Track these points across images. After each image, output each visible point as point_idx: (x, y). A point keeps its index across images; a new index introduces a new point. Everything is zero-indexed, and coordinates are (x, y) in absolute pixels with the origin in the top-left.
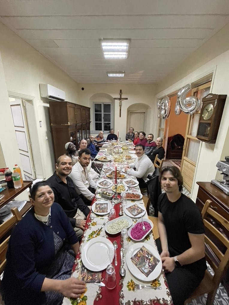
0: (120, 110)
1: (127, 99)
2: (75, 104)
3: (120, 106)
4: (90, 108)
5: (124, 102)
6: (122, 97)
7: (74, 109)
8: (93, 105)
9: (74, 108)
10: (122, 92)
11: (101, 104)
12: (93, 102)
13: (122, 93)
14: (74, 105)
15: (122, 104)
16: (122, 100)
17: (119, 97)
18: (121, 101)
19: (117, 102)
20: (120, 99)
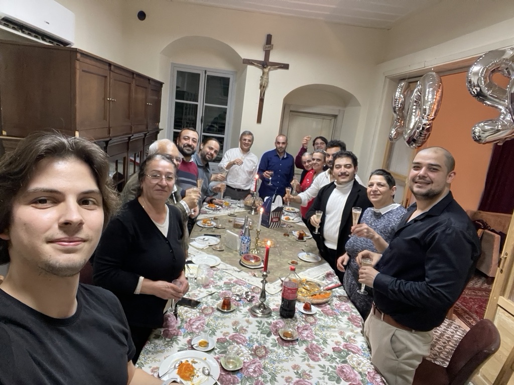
0: (262, 100)
1: (286, 67)
2: (110, 64)
3: (263, 87)
4: (161, 84)
5: (275, 75)
6: (273, 58)
7: (105, 82)
8: (172, 76)
9: (106, 77)
10: (273, 42)
11: (198, 75)
12: (174, 65)
13: (272, 47)
14: (107, 67)
15: (267, 82)
16: (269, 70)
17: (261, 58)
18: (266, 70)
19: (253, 74)
20: (265, 65)
